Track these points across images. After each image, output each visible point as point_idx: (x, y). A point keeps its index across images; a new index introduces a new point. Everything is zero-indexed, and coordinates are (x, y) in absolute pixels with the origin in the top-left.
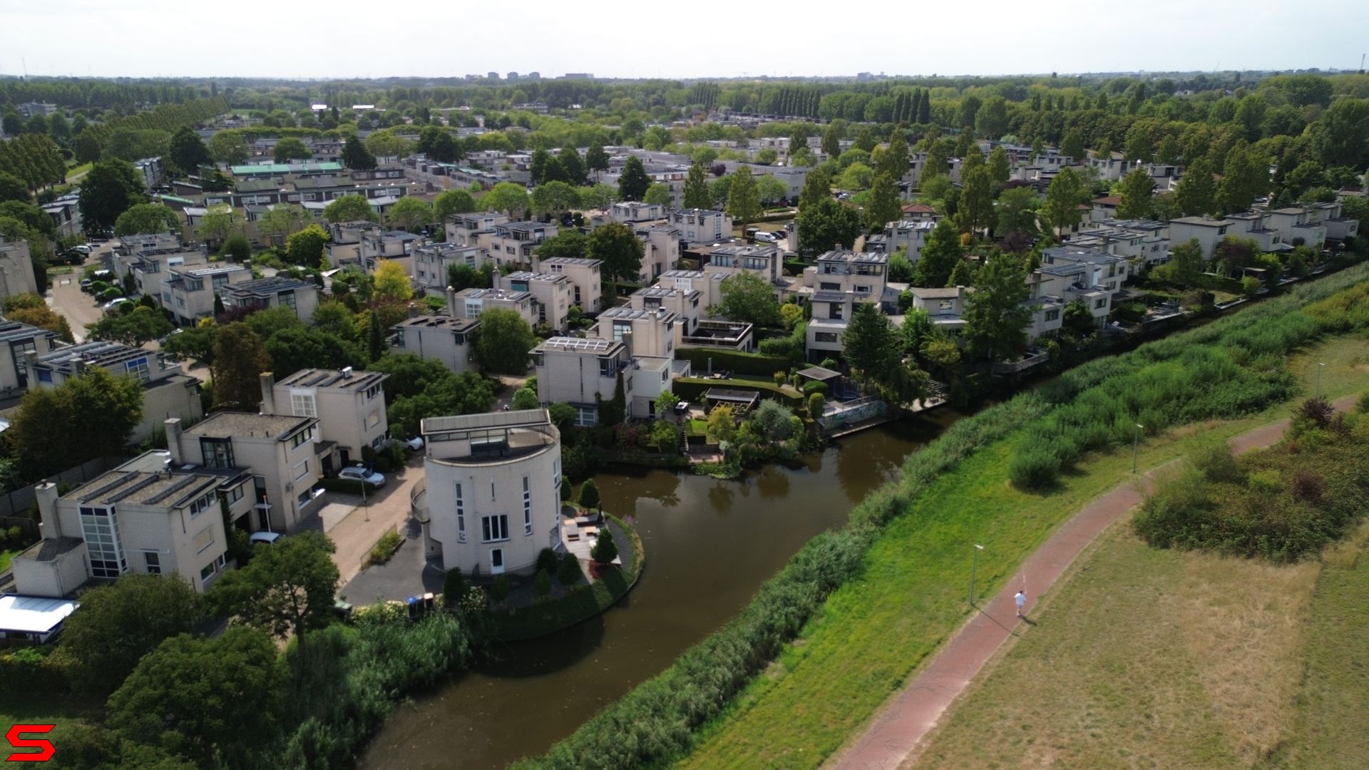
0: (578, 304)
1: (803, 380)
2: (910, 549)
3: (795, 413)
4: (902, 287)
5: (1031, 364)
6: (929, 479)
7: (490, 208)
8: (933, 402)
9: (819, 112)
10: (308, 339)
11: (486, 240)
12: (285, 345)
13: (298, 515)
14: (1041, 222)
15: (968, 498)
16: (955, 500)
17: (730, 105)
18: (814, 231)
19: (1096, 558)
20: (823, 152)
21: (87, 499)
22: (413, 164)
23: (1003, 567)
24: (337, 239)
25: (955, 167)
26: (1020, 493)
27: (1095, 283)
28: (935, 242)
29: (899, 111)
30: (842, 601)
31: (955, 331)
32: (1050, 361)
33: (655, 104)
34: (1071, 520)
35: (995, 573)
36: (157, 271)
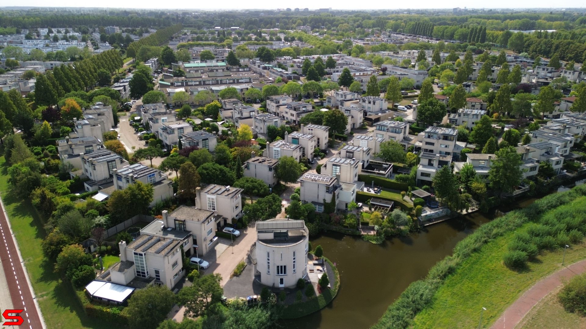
0: (318, 146)
1: (413, 195)
2: (455, 294)
3: (409, 214)
4: (462, 144)
5: (520, 192)
6: (467, 255)
7: (285, 94)
8: (472, 210)
9: (433, 34)
10: (214, 169)
11: (283, 109)
12: (205, 172)
13: (208, 249)
14: (534, 110)
15: (483, 268)
16: (477, 269)
17: (392, 28)
18: (424, 114)
19: (539, 312)
20: (433, 60)
21: (136, 248)
22: (254, 63)
23: (496, 312)
24: (224, 107)
25: (495, 72)
26: (508, 269)
27: (556, 151)
28: (480, 125)
29: (471, 35)
30: (422, 319)
31: (486, 176)
32: (529, 191)
33: (358, 27)
34: (530, 290)
35: (491, 315)
36: (157, 122)
